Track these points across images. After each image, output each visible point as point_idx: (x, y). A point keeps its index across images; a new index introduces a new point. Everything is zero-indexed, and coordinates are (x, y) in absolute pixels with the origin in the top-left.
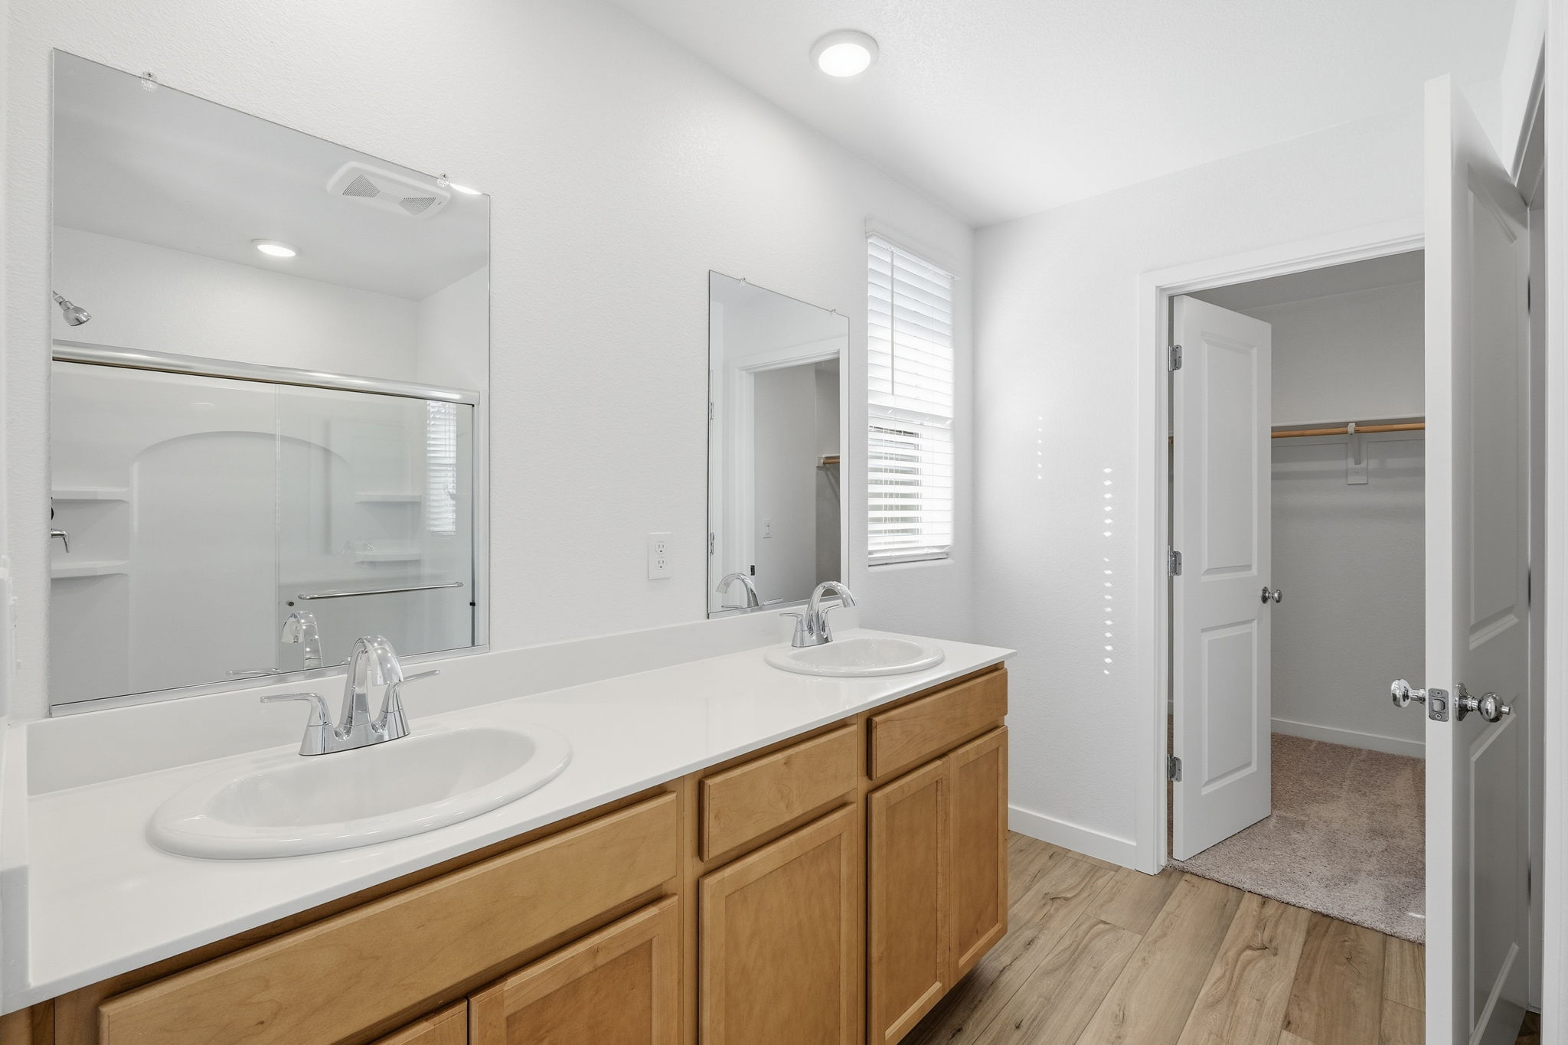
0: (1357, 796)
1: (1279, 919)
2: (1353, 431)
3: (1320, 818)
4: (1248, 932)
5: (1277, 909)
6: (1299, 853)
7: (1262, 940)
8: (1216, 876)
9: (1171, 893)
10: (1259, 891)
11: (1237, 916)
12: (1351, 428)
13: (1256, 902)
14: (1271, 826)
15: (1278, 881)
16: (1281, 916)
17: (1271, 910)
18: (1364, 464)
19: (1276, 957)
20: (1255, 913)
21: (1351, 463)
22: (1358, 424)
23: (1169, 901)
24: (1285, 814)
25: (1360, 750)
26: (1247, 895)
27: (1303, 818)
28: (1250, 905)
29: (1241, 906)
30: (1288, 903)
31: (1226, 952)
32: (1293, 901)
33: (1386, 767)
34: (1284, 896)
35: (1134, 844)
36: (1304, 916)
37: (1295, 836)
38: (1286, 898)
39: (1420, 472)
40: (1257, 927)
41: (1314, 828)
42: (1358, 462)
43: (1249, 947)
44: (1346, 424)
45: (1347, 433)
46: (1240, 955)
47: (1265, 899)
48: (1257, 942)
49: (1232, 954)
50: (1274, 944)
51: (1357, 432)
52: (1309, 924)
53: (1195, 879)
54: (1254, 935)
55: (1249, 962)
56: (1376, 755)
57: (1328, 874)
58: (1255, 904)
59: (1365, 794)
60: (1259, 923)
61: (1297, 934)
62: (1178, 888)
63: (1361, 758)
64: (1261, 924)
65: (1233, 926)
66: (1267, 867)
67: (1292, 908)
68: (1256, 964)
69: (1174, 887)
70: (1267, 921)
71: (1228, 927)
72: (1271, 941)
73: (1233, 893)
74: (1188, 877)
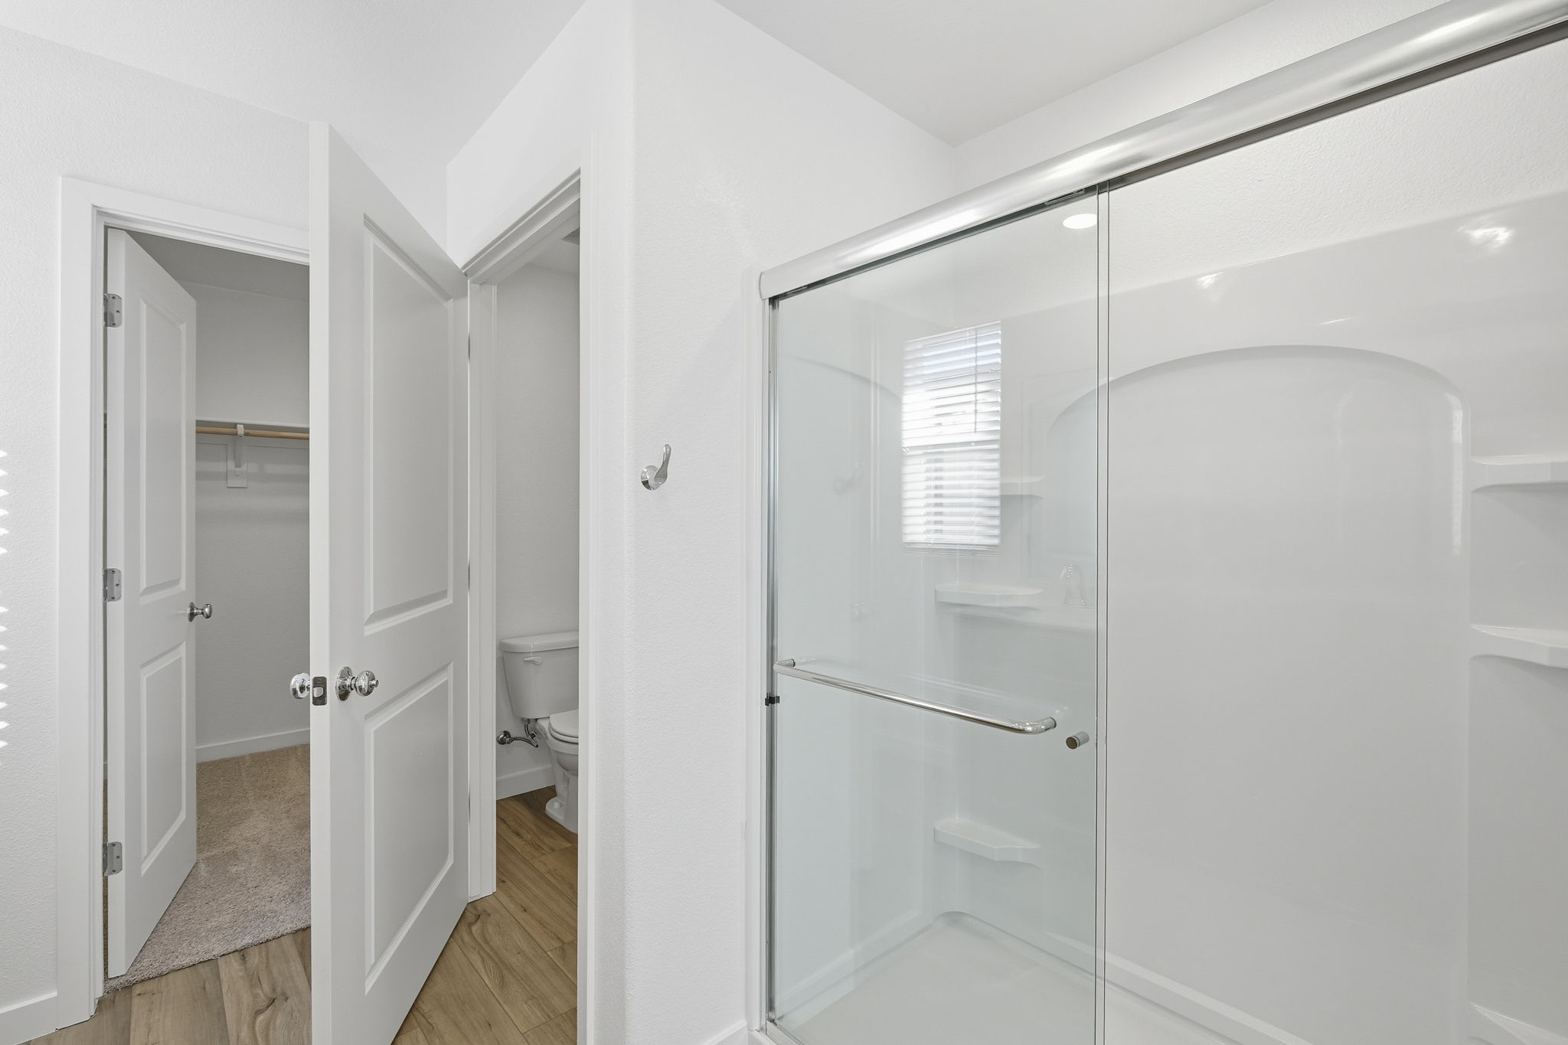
0: (266, 801)
1: (268, 963)
2: (243, 433)
3: (246, 839)
4: (246, 998)
5: (260, 953)
6: (249, 885)
7: (265, 995)
8: (177, 963)
9: (129, 1023)
10: (232, 948)
11: (224, 990)
12: (241, 430)
13: (234, 962)
14: (203, 873)
15: (247, 924)
16: (267, 958)
17: (255, 959)
18: (244, 468)
19: (289, 1000)
20: (241, 974)
21: (231, 465)
22: (246, 426)
23: (132, 1033)
24: (210, 854)
25: (243, 757)
26: (221, 962)
27: (231, 848)
28: (231, 970)
29: (222, 975)
30: (267, 941)
31: (238, 1037)
32: (269, 934)
33: (274, 764)
34: (262, 936)
35: (54, 994)
36: (287, 942)
37: (234, 870)
38: (264, 936)
39: (305, 479)
40: (252, 986)
41: (247, 852)
42: (238, 466)
43: (258, 1012)
44: (234, 426)
45: (236, 434)
46: (254, 1027)
47: (242, 953)
48: (263, 1001)
49: (245, 1033)
50: (279, 990)
51: (246, 434)
52: (297, 948)
53: (149, 986)
54: (255, 996)
55: (267, 1028)
56: (259, 756)
57: (286, 888)
58: (235, 964)
59: (271, 798)
60: (251, 981)
61: (292, 964)
62: (135, 1009)
63: (248, 764)
64: (254, 980)
65: (227, 1005)
66: (228, 918)
67: (273, 942)
68: (274, 1024)
69: (129, 1013)
70: (257, 973)
71: (222, 1012)
72: (274, 990)
73: (204, 970)
74: (138, 989)
